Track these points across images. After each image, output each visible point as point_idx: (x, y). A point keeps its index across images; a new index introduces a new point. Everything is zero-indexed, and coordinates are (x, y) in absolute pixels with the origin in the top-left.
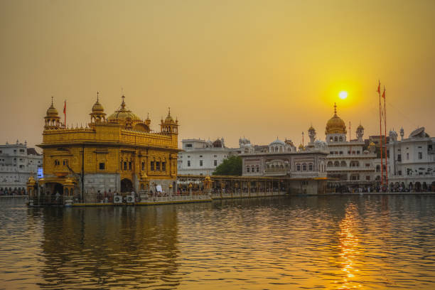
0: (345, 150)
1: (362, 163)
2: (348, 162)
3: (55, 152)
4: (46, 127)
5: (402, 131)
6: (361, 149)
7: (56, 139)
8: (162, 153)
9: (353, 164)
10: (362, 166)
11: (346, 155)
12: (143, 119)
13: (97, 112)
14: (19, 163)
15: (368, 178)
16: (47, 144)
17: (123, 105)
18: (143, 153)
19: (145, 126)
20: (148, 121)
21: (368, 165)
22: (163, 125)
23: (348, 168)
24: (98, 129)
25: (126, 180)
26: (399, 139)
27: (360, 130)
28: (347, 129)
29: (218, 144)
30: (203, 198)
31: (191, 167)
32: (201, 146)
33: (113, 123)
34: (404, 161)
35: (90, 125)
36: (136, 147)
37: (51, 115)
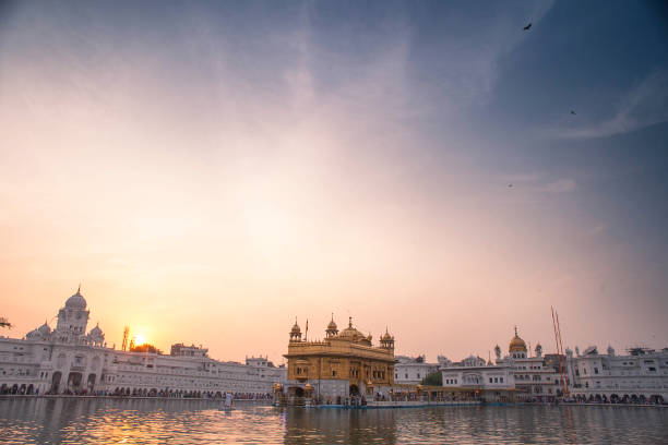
0: (528, 366)
1: (544, 377)
2: (531, 376)
3: (299, 361)
4: (291, 341)
5: (577, 349)
6: (541, 365)
7: (299, 351)
8: (382, 365)
9: (535, 378)
10: (544, 379)
11: (528, 370)
12: (366, 335)
13: (332, 329)
14: (261, 373)
15: (550, 391)
16: (292, 353)
17: (350, 325)
18: (368, 363)
19: (368, 341)
20: (370, 338)
21: (548, 379)
22: (382, 341)
23: (531, 381)
24: (332, 342)
25: (354, 386)
26: (575, 355)
27: (539, 348)
28: (528, 348)
29: (420, 360)
30: (417, 403)
31: (409, 379)
32: (405, 361)
33: (343, 338)
34: (582, 375)
35: (326, 339)
36: (362, 358)
37: (296, 332)
